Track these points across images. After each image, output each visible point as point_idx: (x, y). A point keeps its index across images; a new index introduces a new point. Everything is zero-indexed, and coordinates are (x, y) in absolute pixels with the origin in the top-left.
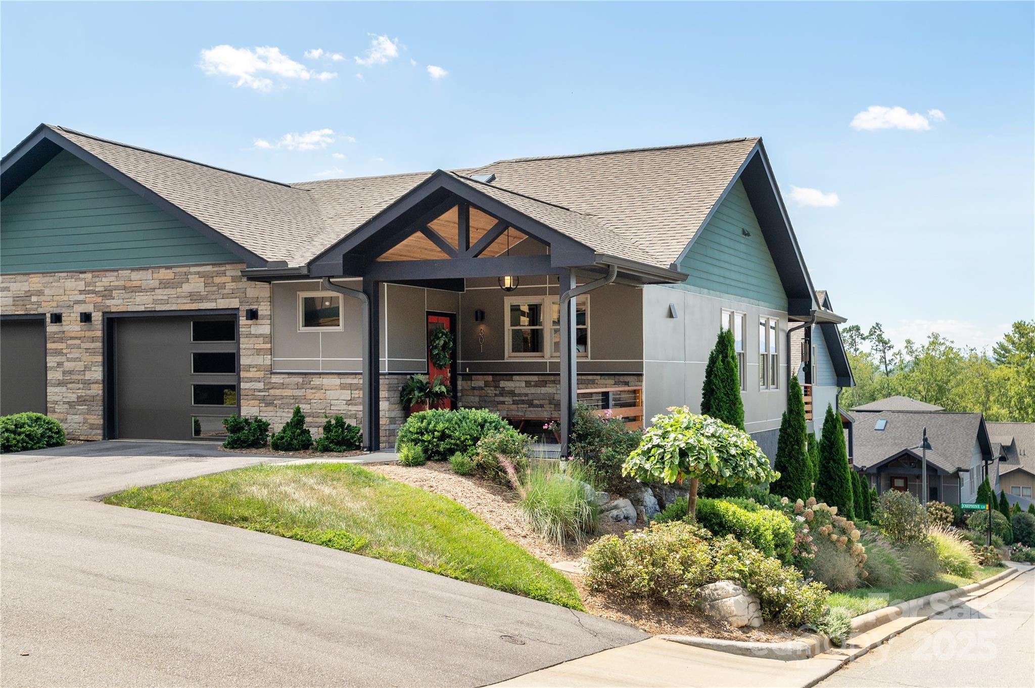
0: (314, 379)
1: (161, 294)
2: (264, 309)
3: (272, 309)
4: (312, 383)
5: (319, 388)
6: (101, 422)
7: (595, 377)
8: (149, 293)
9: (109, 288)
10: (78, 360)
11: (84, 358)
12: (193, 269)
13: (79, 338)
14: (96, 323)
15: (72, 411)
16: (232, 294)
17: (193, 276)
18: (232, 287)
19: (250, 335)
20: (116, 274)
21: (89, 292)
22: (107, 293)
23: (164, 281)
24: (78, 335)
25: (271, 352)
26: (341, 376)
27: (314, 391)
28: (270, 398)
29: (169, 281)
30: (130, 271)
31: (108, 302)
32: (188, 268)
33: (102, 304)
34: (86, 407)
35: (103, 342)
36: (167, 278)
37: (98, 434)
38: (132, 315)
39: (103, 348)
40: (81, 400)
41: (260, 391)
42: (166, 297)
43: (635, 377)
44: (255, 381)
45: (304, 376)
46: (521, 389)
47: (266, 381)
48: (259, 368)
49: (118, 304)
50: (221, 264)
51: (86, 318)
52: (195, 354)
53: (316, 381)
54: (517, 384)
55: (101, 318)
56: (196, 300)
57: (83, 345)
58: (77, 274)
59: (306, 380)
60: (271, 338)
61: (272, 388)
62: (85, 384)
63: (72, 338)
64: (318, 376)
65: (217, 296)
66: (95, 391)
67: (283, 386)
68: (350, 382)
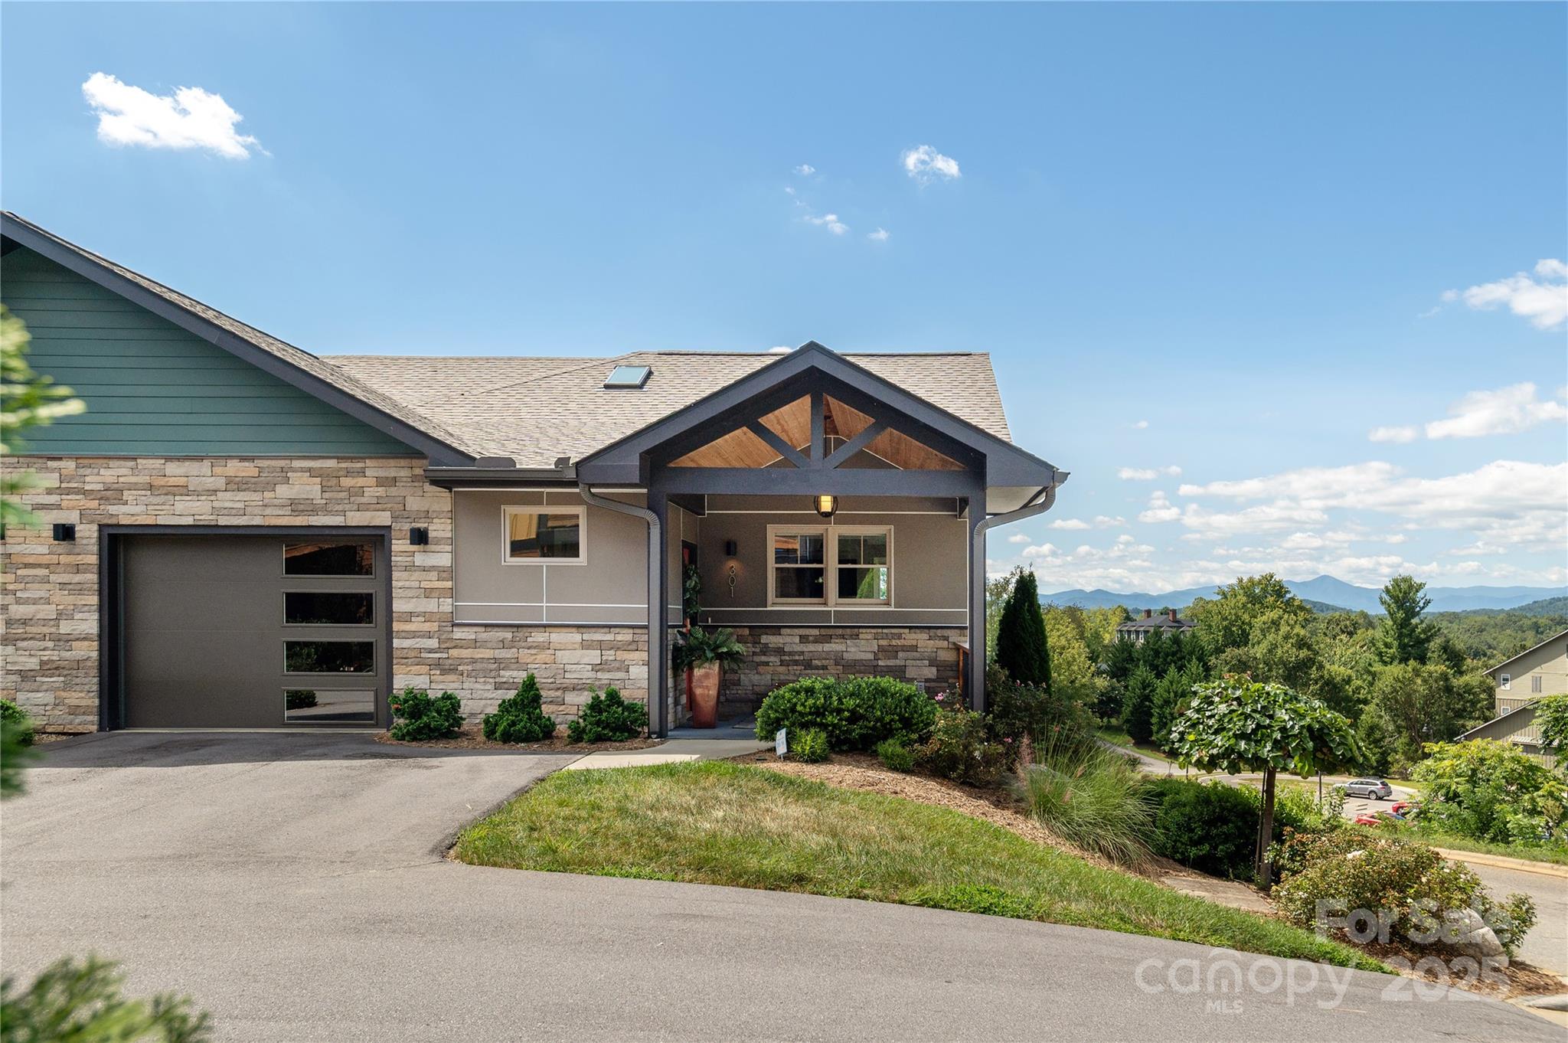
0: (533, 634)
1: (230, 500)
2: (439, 529)
3: (456, 529)
4: (529, 639)
5: (546, 646)
6: (97, 702)
7: (902, 631)
8: (203, 498)
9: (116, 486)
10: (42, 601)
11: (55, 599)
12: (296, 464)
13: (47, 566)
14: (85, 542)
15: (27, 685)
16: (378, 505)
17: (295, 474)
18: (378, 494)
19: (410, 568)
20: (131, 464)
21: (69, 491)
22: (113, 493)
23: (237, 479)
24: (45, 560)
25: (453, 593)
26: (584, 630)
27: (533, 651)
28: (450, 661)
29: (248, 479)
30: (163, 461)
31: (113, 509)
32: (288, 462)
33: (98, 512)
34: (62, 679)
35: (100, 573)
36: (244, 474)
37: (89, 723)
38: (162, 531)
39: (100, 583)
40: (48, 668)
41: (431, 651)
42: (241, 505)
43: (958, 631)
44: (423, 637)
45: (515, 629)
46: (794, 646)
47: (443, 637)
48: (428, 617)
49: (133, 512)
50: (355, 458)
51: (65, 533)
52: (288, 595)
53: (539, 637)
54: (789, 640)
55: (96, 535)
56: (303, 511)
57: (53, 577)
58: (40, 461)
59: (520, 635)
60: (451, 573)
61: (454, 647)
62: (59, 640)
63: (27, 566)
64: (543, 630)
65: (347, 507)
66: (82, 653)
67: (475, 644)
68: (600, 638)
